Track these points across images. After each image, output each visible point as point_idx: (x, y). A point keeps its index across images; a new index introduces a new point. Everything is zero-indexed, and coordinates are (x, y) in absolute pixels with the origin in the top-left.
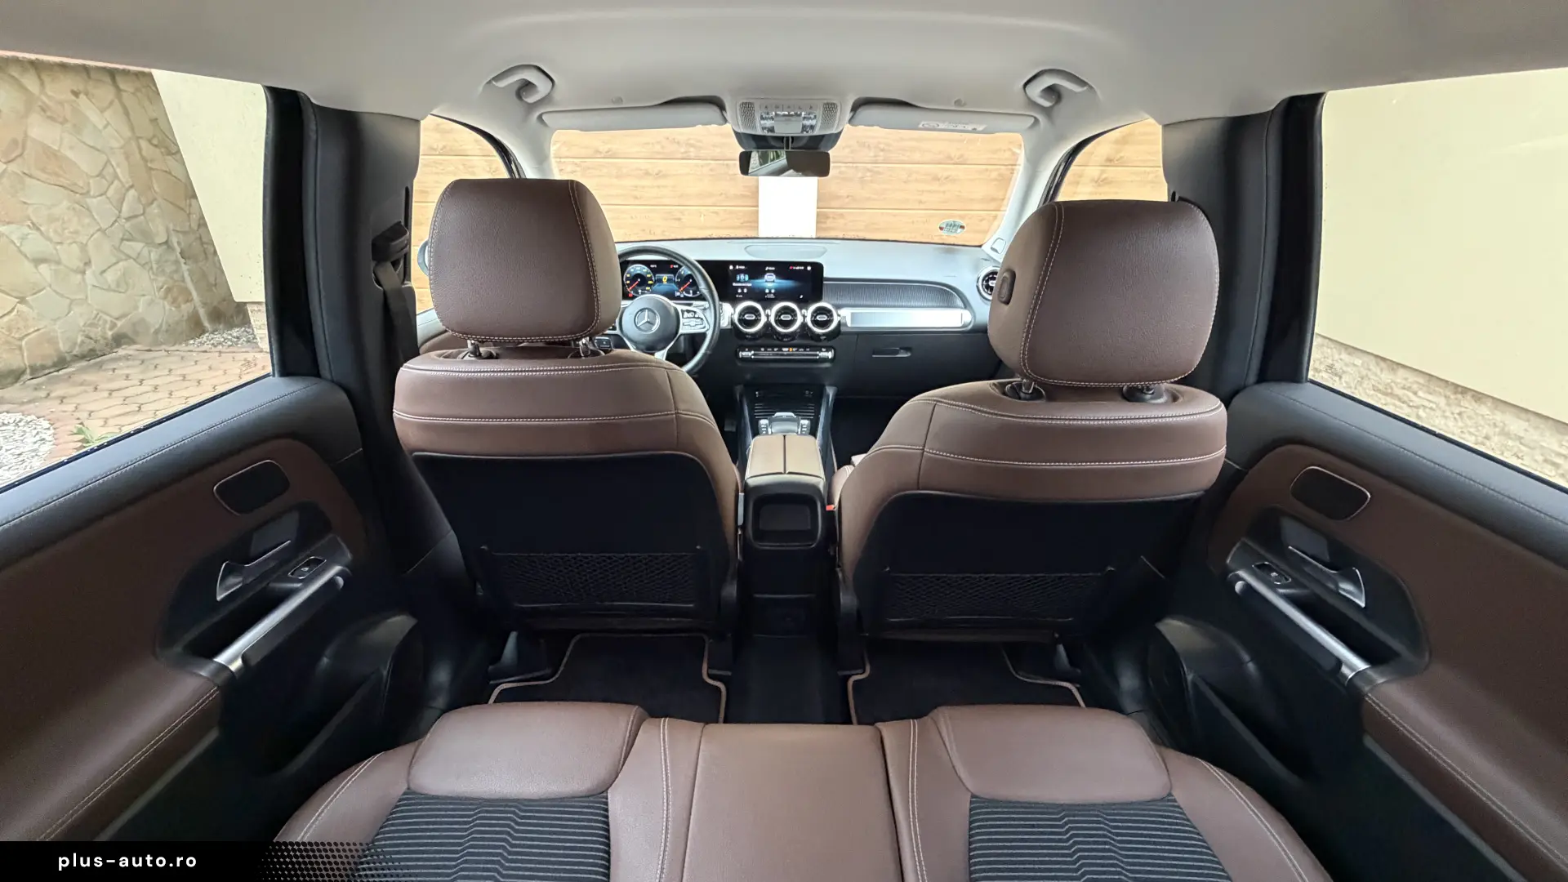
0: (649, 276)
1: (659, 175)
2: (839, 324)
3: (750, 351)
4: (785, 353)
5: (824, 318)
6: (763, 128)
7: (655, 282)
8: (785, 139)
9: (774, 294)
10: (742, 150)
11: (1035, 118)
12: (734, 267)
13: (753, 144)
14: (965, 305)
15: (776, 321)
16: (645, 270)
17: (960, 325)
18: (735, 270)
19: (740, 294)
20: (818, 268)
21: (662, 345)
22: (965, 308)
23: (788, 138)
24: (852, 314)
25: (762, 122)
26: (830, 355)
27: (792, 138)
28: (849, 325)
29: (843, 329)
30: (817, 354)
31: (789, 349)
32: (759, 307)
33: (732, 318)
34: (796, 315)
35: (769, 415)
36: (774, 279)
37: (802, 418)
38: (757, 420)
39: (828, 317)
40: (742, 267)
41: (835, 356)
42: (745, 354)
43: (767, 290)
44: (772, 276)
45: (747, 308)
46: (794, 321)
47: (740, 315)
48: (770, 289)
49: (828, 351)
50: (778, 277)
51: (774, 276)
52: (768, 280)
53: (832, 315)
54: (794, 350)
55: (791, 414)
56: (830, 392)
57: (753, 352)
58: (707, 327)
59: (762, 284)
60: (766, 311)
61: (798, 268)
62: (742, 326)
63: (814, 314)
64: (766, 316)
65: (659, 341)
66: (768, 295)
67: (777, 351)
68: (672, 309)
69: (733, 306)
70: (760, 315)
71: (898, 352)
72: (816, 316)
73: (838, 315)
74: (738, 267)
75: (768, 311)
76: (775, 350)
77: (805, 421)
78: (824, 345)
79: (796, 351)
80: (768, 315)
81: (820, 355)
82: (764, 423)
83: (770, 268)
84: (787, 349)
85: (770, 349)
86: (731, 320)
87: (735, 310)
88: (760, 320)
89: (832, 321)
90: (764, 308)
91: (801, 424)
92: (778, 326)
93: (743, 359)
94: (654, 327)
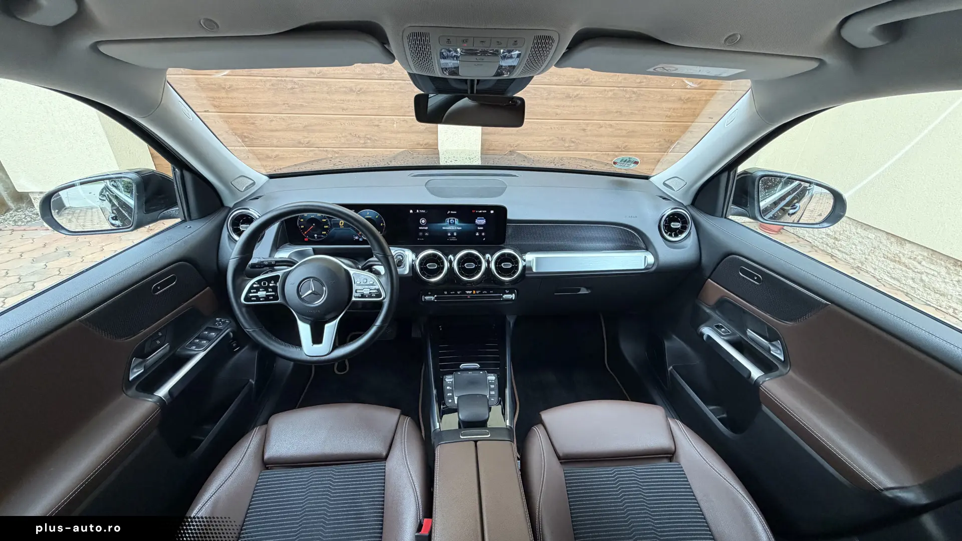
0: (325, 220)
1: (361, 92)
2: (524, 267)
3: (432, 295)
4: (469, 296)
5: (509, 265)
6: (444, 69)
7: (331, 227)
8: (469, 83)
10: (419, 92)
11: (820, 60)
12: (414, 211)
13: (431, 85)
14: (646, 246)
15: (459, 269)
17: (643, 267)
18: (415, 213)
20: (501, 211)
21: (332, 315)
22: (647, 249)
23: (472, 81)
24: (536, 258)
25: (443, 61)
26: (513, 296)
27: (478, 81)
28: (534, 270)
29: (528, 274)
30: (500, 296)
31: (473, 292)
32: (440, 254)
33: (413, 264)
34: (480, 263)
35: (454, 369)
36: (456, 222)
37: (490, 372)
38: (442, 380)
39: (513, 264)
40: (423, 211)
41: (517, 296)
42: (427, 298)
43: (449, 234)
44: (454, 219)
45: (429, 256)
46: (478, 269)
47: (421, 264)
48: (452, 234)
49: (512, 294)
50: (460, 222)
51: (456, 219)
52: (450, 223)
53: (517, 262)
54: (478, 292)
55: (477, 366)
56: (511, 320)
57: (436, 296)
58: (383, 295)
59: (444, 228)
60: (449, 257)
61: (481, 211)
62: (424, 274)
63: (499, 262)
64: (449, 264)
65: (328, 312)
66: (450, 240)
67: (460, 294)
68: (343, 274)
69: (413, 251)
70: (443, 263)
71: (579, 290)
72: (500, 263)
73: (523, 261)
74: (418, 211)
75: (450, 258)
76: (459, 293)
77: (492, 377)
78: (507, 289)
79: (479, 293)
80: (451, 262)
81: (502, 296)
82: (449, 379)
83: (452, 212)
84: (470, 292)
85: (454, 292)
86: (413, 267)
87: (417, 256)
88: (443, 268)
89: (517, 268)
90: (446, 255)
91: (489, 380)
92: (462, 275)
93: (426, 302)
94: (322, 297)
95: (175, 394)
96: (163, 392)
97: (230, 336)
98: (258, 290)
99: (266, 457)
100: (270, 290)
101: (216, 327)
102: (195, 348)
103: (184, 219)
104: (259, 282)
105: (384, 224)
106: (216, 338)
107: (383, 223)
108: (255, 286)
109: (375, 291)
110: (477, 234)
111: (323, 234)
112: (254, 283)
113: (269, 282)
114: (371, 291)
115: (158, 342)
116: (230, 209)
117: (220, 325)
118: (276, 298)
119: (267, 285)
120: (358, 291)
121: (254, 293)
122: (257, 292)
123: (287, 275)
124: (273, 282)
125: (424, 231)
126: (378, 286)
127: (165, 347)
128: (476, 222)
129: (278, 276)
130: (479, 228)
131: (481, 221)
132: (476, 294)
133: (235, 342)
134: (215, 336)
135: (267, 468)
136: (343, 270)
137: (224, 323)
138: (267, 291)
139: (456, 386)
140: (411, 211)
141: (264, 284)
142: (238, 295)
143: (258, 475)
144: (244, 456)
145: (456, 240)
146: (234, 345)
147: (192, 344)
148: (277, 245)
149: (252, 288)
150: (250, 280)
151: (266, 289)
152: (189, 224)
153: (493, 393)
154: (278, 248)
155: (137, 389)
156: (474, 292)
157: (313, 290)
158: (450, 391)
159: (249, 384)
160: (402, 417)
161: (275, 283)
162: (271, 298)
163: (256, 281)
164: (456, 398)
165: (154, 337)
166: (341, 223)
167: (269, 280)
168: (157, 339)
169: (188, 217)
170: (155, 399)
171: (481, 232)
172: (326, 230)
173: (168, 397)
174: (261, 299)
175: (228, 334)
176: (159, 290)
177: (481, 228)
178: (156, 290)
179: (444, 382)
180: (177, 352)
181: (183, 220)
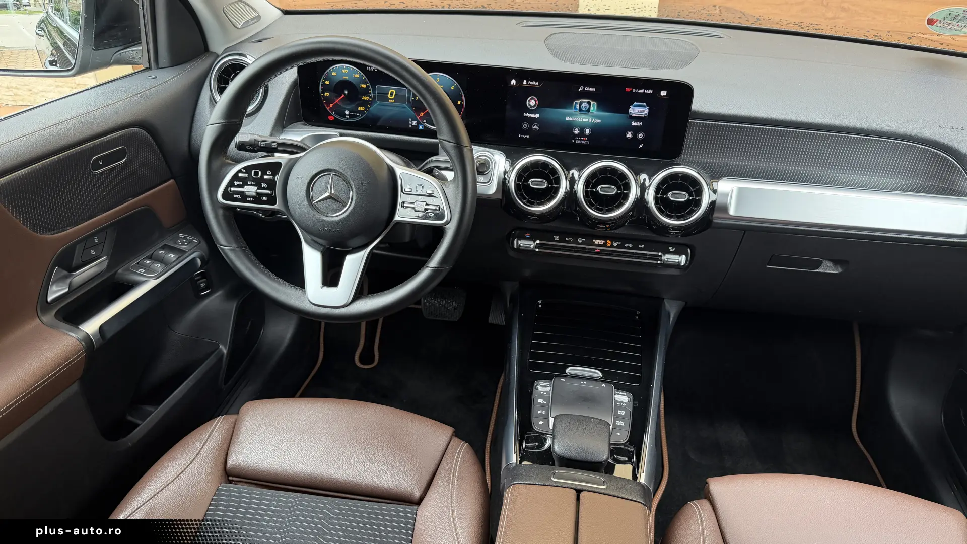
0: (364, 86)
2: (712, 205)
3: (532, 238)
4: (598, 249)
5: (683, 197)
7: (374, 100)
9: (589, 137)
12: (519, 81)
15: (586, 194)
16: (357, 76)
18: (519, 87)
19: (524, 132)
20: (682, 92)
21: (360, 241)
24: (741, 190)
26: (682, 260)
28: (732, 212)
29: (717, 218)
30: (658, 256)
31: (606, 243)
32: (557, 165)
33: (504, 178)
34: (627, 186)
35: (554, 372)
36: (592, 108)
37: (619, 388)
38: (532, 386)
39: (690, 195)
40: (534, 83)
41: (691, 261)
42: (523, 243)
43: (576, 132)
44: (589, 103)
45: (535, 164)
46: (622, 197)
47: (519, 176)
48: (582, 130)
49: (680, 255)
50: (601, 107)
51: (592, 103)
52: (580, 110)
53: (699, 192)
54: (615, 244)
55: (598, 374)
56: (672, 309)
57: (538, 242)
58: (447, 216)
59: (568, 118)
60: (571, 172)
61: (642, 91)
62: (522, 198)
63: (663, 188)
64: (568, 183)
65: (353, 235)
66: (578, 142)
67: (582, 243)
68: (385, 173)
69: (508, 156)
70: (558, 181)
71: (818, 265)
72: (666, 192)
73: (711, 192)
74: (525, 82)
75: (573, 174)
76: (580, 241)
77: (623, 398)
78: (673, 245)
79: (618, 246)
80: (572, 182)
81: (661, 256)
82: (543, 388)
83: (588, 89)
84: (601, 242)
85: (571, 239)
86: (503, 185)
87: (512, 165)
88: (556, 191)
89: (698, 204)
90: (567, 167)
91: (616, 402)
92: (591, 205)
93: (519, 250)
94: (345, 206)
95: (109, 335)
96: (91, 327)
97: (197, 264)
98: (245, 182)
99: (230, 463)
100: (264, 185)
101: (177, 246)
102: (144, 273)
103: (148, 66)
104: (248, 169)
105: (464, 103)
106: (175, 263)
107: (462, 101)
108: (240, 175)
109: (434, 207)
110: (629, 135)
111: (360, 112)
112: (240, 171)
113: (264, 173)
114: (427, 207)
115: (93, 252)
116: (218, 56)
117: (183, 244)
118: (272, 200)
119: (259, 176)
120: (405, 205)
121: (238, 186)
122: (242, 186)
123: (292, 164)
124: (269, 173)
125: (531, 121)
126: (440, 201)
127: (101, 262)
128: (631, 110)
129: (278, 165)
130: (634, 124)
131: (639, 110)
132: (612, 246)
133: (205, 280)
134: (175, 259)
135: (230, 482)
136: (386, 167)
137: (190, 242)
138: (260, 188)
139: (554, 399)
140: (513, 82)
141: (256, 174)
142: (213, 186)
143: (216, 488)
144: (198, 454)
145: (588, 142)
146: (202, 285)
147: (140, 265)
148: (284, 121)
149: (236, 177)
150: (235, 165)
151: (258, 184)
152: (153, 73)
153: (621, 423)
154: (284, 128)
155: (56, 315)
156: (609, 243)
157: (333, 192)
158: (542, 406)
159: (217, 351)
160: (455, 440)
161: (274, 174)
162: (265, 199)
163: (243, 168)
164: (551, 420)
165: (86, 240)
166: (392, 94)
167: (264, 168)
168: (91, 248)
169: (154, 63)
170: (80, 336)
171: (636, 130)
172: (364, 104)
173: (99, 337)
174: (249, 199)
175: (194, 260)
176: (102, 167)
177: (639, 124)
178: (96, 166)
179: (535, 390)
180: (117, 276)
181: (147, 68)
